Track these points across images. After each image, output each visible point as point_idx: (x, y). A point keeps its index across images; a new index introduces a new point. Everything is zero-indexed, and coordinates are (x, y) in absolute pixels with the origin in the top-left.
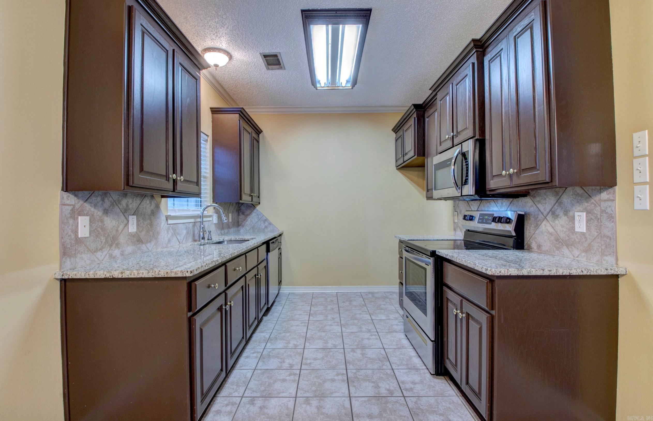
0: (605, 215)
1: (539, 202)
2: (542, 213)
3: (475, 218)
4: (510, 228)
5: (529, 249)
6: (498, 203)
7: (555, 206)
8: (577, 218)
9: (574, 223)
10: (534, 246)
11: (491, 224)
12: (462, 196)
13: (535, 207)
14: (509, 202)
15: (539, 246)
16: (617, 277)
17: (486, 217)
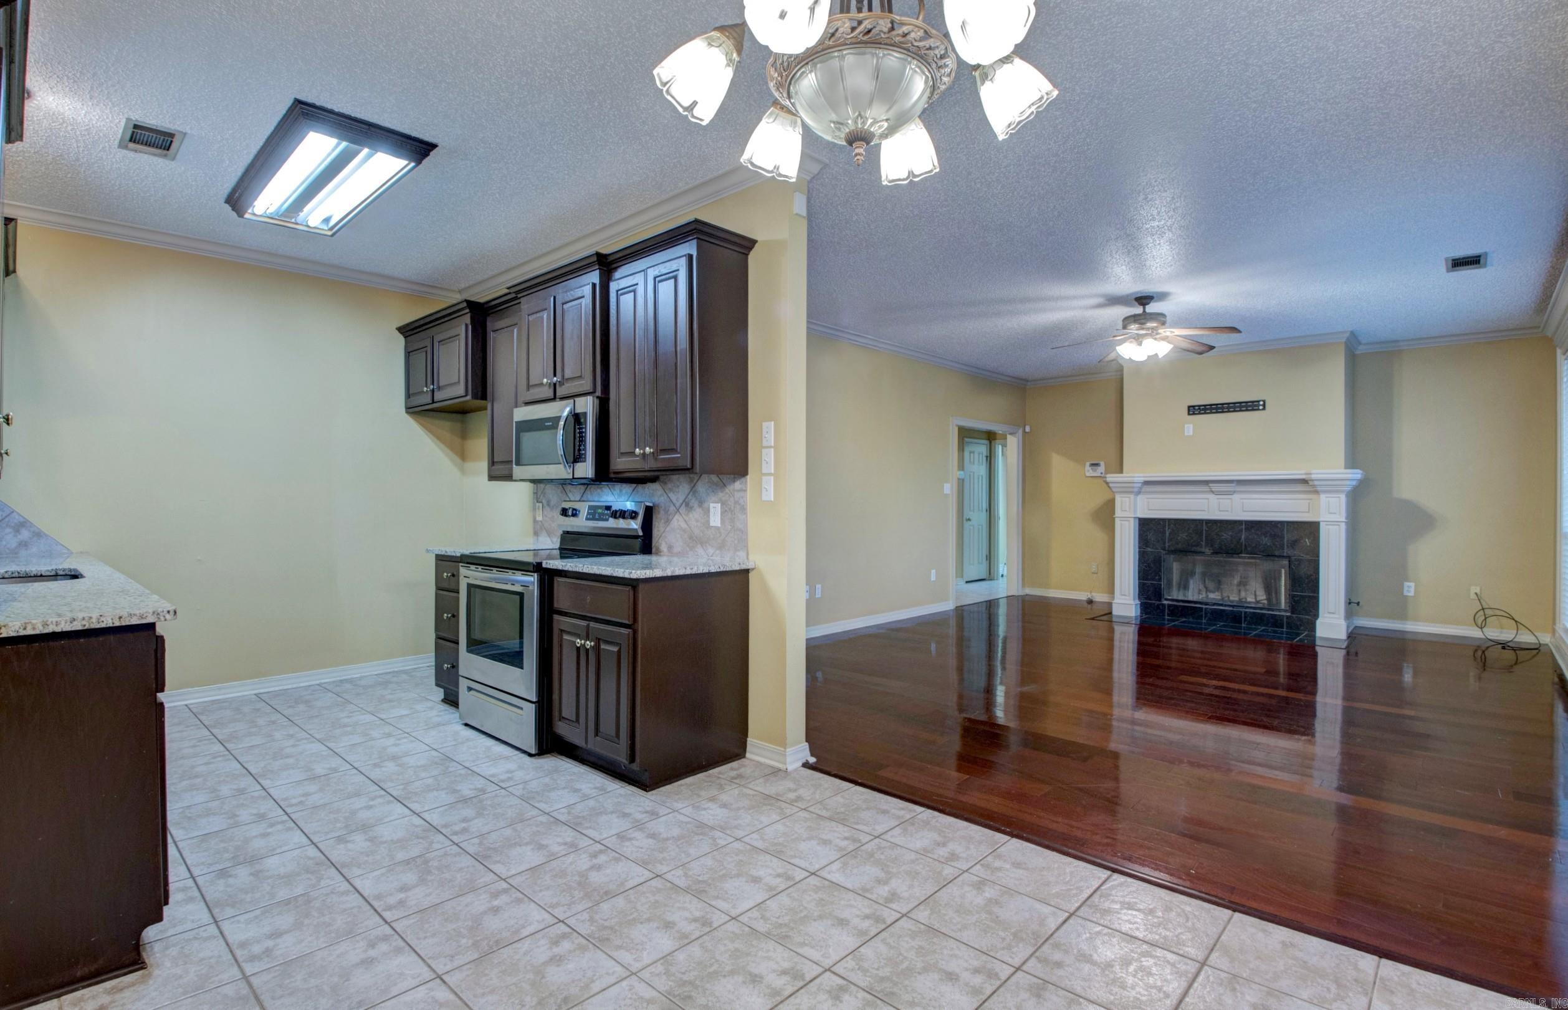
0: (738, 507)
1: (671, 490)
2: (674, 505)
3: (579, 511)
4: (635, 525)
5: (658, 553)
6: (614, 490)
7: (690, 496)
8: (712, 510)
9: (709, 516)
10: (664, 547)
11: (607, 520)
12: (573, 478)
13: (666, 496)
14: (631, 489)
15: (670, 548)
16: (747, 571)
17: (600, 511)
